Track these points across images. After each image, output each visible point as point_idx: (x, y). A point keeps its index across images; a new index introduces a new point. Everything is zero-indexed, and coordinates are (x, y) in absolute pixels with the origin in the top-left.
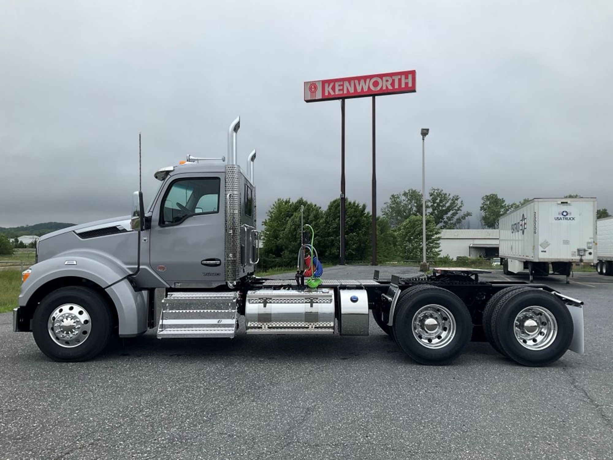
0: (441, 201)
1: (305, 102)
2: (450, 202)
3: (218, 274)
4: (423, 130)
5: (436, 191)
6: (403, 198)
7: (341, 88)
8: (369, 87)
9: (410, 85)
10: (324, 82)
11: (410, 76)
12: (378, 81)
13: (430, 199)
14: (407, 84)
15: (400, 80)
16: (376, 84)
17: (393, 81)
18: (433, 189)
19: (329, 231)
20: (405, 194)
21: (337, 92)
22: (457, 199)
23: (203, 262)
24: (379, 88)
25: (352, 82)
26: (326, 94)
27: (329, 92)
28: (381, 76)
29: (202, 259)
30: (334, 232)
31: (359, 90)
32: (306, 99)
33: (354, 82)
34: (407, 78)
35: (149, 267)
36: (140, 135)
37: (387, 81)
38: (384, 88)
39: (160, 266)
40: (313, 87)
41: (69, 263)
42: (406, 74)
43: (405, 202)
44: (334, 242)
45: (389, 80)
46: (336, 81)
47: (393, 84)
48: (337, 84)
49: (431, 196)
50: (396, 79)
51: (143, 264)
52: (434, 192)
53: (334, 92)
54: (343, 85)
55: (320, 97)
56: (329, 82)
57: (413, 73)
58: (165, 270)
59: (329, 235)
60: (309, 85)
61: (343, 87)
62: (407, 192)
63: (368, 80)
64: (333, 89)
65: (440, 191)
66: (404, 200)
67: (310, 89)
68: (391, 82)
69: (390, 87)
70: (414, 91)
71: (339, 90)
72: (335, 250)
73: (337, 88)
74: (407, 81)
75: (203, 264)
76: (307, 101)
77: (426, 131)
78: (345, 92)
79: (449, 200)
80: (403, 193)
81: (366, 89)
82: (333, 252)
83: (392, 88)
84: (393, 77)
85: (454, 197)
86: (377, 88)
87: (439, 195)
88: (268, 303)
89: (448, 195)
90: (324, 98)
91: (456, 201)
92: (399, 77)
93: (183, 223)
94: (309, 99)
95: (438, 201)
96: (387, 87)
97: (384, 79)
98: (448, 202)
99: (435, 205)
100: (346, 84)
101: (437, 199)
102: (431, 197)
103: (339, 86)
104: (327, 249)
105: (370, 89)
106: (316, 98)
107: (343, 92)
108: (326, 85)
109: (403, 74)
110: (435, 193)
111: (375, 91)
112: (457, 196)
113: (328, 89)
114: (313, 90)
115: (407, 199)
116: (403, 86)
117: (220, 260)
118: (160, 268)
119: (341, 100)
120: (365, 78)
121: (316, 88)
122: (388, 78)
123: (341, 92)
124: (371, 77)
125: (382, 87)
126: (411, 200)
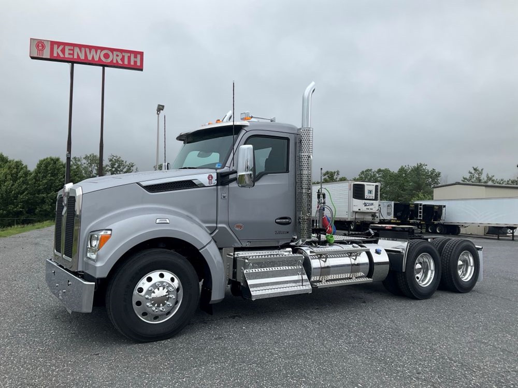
0: (119, 167)
1: (30, 58)
2: (127, 167)
3: (288, 232)
4: (159, 105)
5: (114, 158)
6: (84, 161)
7: (72, 52)
8: (100, 57)
9: (139, 64)
10: (53, 43)
11: (139, 56)
12: (109, 53)
13: (109, 164)
14: (135, 62)
15: (129, 58)
16: (106, 56)
17: (123, 57)
18: (113, 156)
19: (39, 188)
20: (86, 158)
21: (67, 55)
22: (132, 166)
23: (277, 220)
24: (109, 60)
25: (83, 49)
26: (55, 55)
27: (58, 54)
28: (112, 50)
29: (276, 218)
30: (45, 189)
31: (90, 58)
32: (32, 56)
33: (85, 49)
34: (135, 57)
35: (227, 226)
36: (234, 83)
37: (117, 56)
38: (115, 61)
39: (238, 224)
40: (40, 45)
41: (160, 222)
42: (136, 53)
43: (85, 165)
44: (45, 199)
45: (119, 55)
46: (67, 45)
47: (123, 59)
48: (67, 48)
49: (110, 161)
50: (126, 55)
51: (221, 223)
52: (113, 158)
53: (64, 55)
54: (73, 50)
55: (49, 57)
56: (59, 44)
57: (141, 54)
58: (242, 228)
59: (39, 192)
60: (36, 42)
61: (73, 52)
62: (89, 156)
63: (99, 51)
64: (63, 51)
65: (118, 158)
66: (84, 163)
67: (38, 46)
68: (121, 57)
69: (120, 62)
70: (142, 70)
71: (69, 54)
72: (47, 207)
73: (67, 51)
74: (135, 60)
75: (276, 222)
76: (33, 58)
77: (162, 107)
78: (76, 57)
79: (126, 166)
80: (85, 156)
81: (96, 59)
82: (45, 208)
83: (122, 63)
84: (124, 54)
85: (130, 164)
86: (107, 60)
87: (117, 161)
88: (328, 258)
89: (124, 162)
90: (52, 58)
91: (132, 168)
92: (129, 55)
93: (260, 180)
94: (35, 55)
95: (116, 166)
96: (117, 61)
97: (115, 53)
98: (125, 167)
99: (114, 169)
100: (77, 50)
101: (115, 165)
102: (110, 163)
103: (69, 50)
104: (37, 207)
105: (101, 59)
106: (44, 57)
107: (73, 57)
108: (55, 46)
109: (133, 53)
110: (113, 160)
111: (105, 62)
112: (133, 163)
113: (57, 51)
114: (40, 48)
115: (87, 163)
116: (132, 63)
117: (290, 219)
118: (238, 227)
119: (71, 64)
120: (97, 48)
121: (43, 46)
122: (119, 53)
123: (71, 56)
124: (102, 49)
125: (113, 60)
126: (91, 164)
